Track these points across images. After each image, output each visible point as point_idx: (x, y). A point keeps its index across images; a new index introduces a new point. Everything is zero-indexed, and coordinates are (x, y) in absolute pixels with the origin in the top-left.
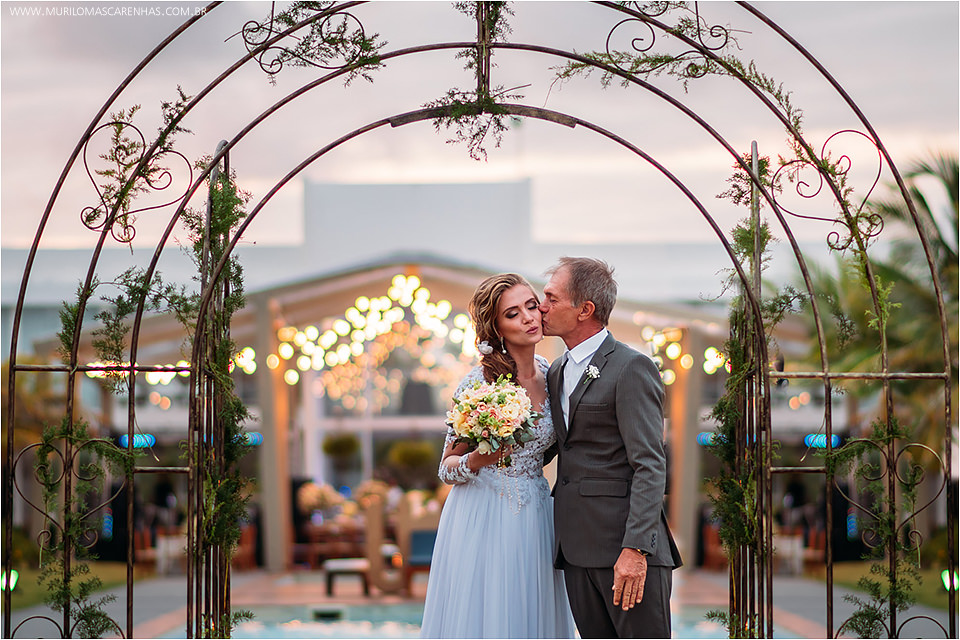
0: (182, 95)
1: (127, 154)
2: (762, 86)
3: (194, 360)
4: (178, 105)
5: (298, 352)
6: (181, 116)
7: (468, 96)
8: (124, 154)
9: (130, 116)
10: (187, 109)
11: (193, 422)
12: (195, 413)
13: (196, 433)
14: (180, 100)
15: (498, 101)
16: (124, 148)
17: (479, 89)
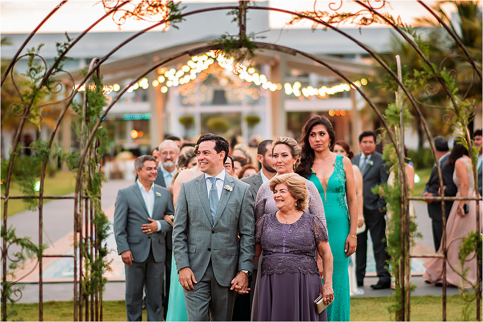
0: (68, 38)
1: (37, 72)
2: (405, 30)
3: (77, 192)
4: (65, 44)
5: (166, 79)
6: (67, 50)
7: (234, 38)
8: (35, 72)
9: (39, 49)
10: (71, 46)
11: (76, 228)
12: (77, 222)
13: (78, 234)
14: (67, 41)
15: (251, 40)
16: (35, 69)
17: (240, 34)
